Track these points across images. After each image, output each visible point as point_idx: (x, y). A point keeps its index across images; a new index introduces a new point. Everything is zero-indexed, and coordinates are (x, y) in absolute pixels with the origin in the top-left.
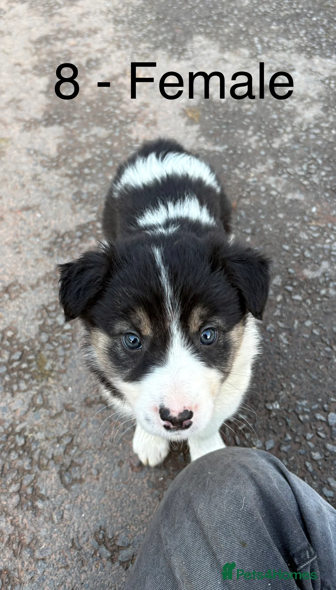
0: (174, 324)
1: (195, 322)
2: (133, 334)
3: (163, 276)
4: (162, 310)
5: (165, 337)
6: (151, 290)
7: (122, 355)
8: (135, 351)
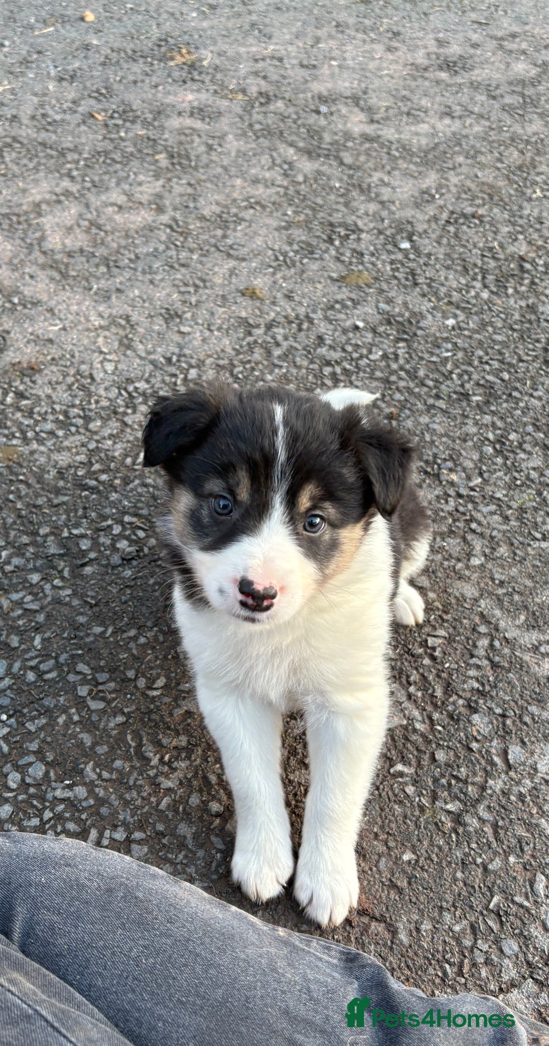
0: (278, 496)
1: (304, 502)
2: (225, 498)
3: (280, 438)
4: (268, 476)
5: (264, 506)
6: (262, 449)
7: (206, 520)
8: (224, 518)
